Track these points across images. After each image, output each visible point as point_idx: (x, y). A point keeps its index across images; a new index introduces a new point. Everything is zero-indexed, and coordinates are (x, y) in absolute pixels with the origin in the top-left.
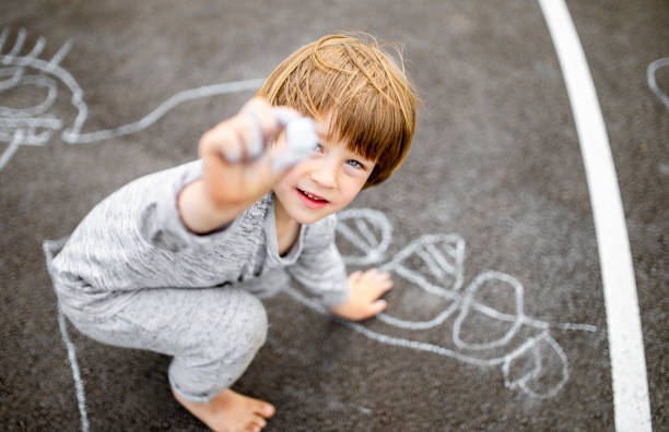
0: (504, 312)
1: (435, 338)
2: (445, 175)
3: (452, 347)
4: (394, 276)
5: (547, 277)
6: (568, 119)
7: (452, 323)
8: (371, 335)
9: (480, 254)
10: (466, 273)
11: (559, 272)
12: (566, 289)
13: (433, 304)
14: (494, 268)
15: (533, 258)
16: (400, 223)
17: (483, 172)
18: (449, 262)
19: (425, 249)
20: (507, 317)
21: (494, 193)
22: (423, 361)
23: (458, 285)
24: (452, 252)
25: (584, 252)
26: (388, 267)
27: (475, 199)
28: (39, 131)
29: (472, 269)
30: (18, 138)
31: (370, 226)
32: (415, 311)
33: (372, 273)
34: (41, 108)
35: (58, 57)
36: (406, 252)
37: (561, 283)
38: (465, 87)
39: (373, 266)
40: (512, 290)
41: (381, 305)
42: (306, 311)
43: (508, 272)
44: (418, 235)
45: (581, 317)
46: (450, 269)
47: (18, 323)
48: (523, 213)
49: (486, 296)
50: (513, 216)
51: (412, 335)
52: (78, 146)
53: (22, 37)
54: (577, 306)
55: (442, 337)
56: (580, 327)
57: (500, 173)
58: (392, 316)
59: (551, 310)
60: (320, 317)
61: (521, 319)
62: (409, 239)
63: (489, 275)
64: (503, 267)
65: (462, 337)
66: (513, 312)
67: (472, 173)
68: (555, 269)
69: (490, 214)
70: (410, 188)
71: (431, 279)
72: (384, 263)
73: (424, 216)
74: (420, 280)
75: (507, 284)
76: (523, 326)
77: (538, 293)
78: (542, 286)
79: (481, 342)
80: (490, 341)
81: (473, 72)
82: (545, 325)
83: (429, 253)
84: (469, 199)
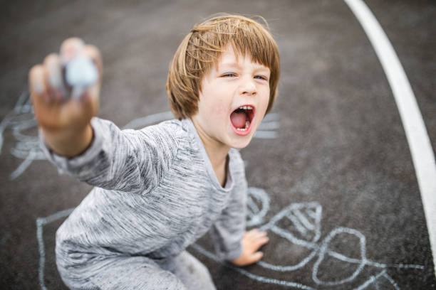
0: (351, 257)
1: (298, 278)
2: (308, 162)
3: (312, 284)
4: (270, 233)
5: (384, 229)
6: (397, 119)
7: (312, 266)
8: (252, 276)
9: (333, 215)
10: (322, 230)
11: (393, 226)
12: (400, 238)
13: (298, 252)
14: (344, 225)
15: (373, 216)
16: (276, 197)
17: (336, 158)
18: (310, 222)
19: (292, 213)
20: (354, 261)
21: (343, 173)
23: (317, 238)
24: (312, 215)
25: (412, 211)
26: (266, 227)
27: (329, 178)
29: (327, 226)
30: (33, 155)
31: (255, 200)
32: (284, 258)
36: (279, 216)
37: (395, 234)
38: (323, 104)
40: (358, 240)
41: (259, 255)
43: (354, 227)
44: (288, 204)
45: (412, 259)
46: (311, 227)
47: (12, 274)
48: (365, 184)
49: (337, 245)
50: (358, 188)
51: (281, 275)
54: (408, 250)
55: (303, 277)
56: (412, 266)
57: (348, 158)
58: (268, 262)
59: (387, 254)
61: (365, 261)
62: (282, 207)
63: (340, 230)
64: (350, 224)
65: (318, 276)
66: (359, 257)
67: (328, 160)
68: (390, 224)
69: (341, 187)
70: (283, 172)
71: (297, 234)
72: (263, 224)
73: (293, 190)
74: (289, 236)
75: (353, 235)
76: (366, 266)
77: (377, 241)
78: (380, 236)
79: (334, 280)
80: (340, 279)
81: (329, 94)
82: (383, 266)
83: (296, 216)
84: (325, 178)
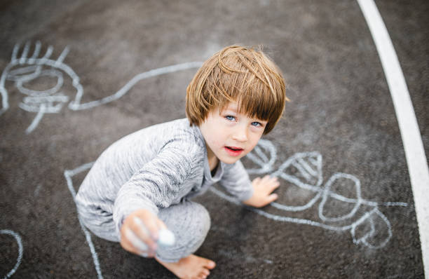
0: (349, 198)
1: (308, 216)
2: (306, 115)
3: (319, 220)
4: (280, 179)
5: (374, 174)
6: (381, 75)
7: (318, 206)
8: (269, 216)
9: (332, 163)
10: (324, 175)
11: (382, 171)
12: (388, 181)
13: (305, 195)
14: (342, 171)
15: (365, 163)
16: (281, 147)
17: (330, 112)
18: (313, 169)
19: (297, 162)
20: (351, 200)
21: (338, 125)
22: (301, 230)
23: (320, 182)
24: (314, 163)
25: (396, 158)
26: (276, 174)
27: (326, 129)
28: (55, 104)
29: (327, 172)
30: (43, 109)
31: (263, 150)
32: (294, 200)
33: (267, 178)
34: (55, 89)
35: (62, 57)
36: (286, 164)
37: (384, 178)
38: (315, 59)
39: (266, 174)
40: (354, 184)
41: (274, 197)
42: (228, 204)
43: (350, 173)
44: (293, 153)
45: (397, 198)
46: (314, 173)
47: (54, 221)
48: (357, 136)
49: (337, 188)
50: (351, 138)
51: (294, 215)
52: (79, 112)
53: (38, 46)
54: (394, 191)
55: (312, 215)
56: (397, 204)
57: (341, 112)
58: (280, 203)
59: (378, 195)
60: (237, 207)
61: (360, 201)
62: (287, 157)
63: (338, 175)
64: (347, 170)
65: (324, 214)
66: (355, 197)
67: (324, 113)
68: (380, 169)
69: (337, 138)
71: (303, 179)
72: (273, 172)
73: (295, 142)
74: (296, 181)
75: (350, 180)
76: (362, 205)
77: (370, 184)
78: (372, 180)
79: (336, 216)
80: (342, 215)
81: (319, 50)
82: (375, 204)
83: (300, 164)
84: (322, 129)
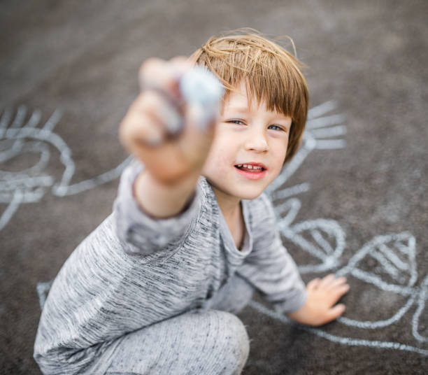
1: (395, 335)
2: (391, 178)
3: (413, 342)
4: (350, 279)
7: (411, 318)
8: (333, 338)
10: (419, 269)
13: (389, 301)
16: (353, 229)
18: (402, 260)
19: (377, 250)
22: (384, 359)
23: (413, 280)
24: (404, 250)
26: (344, 271)
27: (421, 197)
28: (34, 189)
30: (18, 198)
31: (325, 235)
32: (373, 311)
33: (329, 279)
34: (37, 168)
35: (50, 124)
36: (360, 255)
38: (403, 96)
39: (330, 272)
41: (340, 309)
42: (270, 321)
44: (370, 237)
46: (403, 266)
47: (16, 361)
51: (372, 334)
52: (67, 198)
53: (21, 113)
55: (400, 334)
58: (351, 318)
60: (283, 326)
62: (362, 243)
65: (420, 331)
67: (417, 173)
70: (359, 195)
71: (386, 277)
72: (340, 268)
73: (374, 219)
74: (376, 280)
81: (409, 82)
83: (383, 253)
84: (416, 198)
